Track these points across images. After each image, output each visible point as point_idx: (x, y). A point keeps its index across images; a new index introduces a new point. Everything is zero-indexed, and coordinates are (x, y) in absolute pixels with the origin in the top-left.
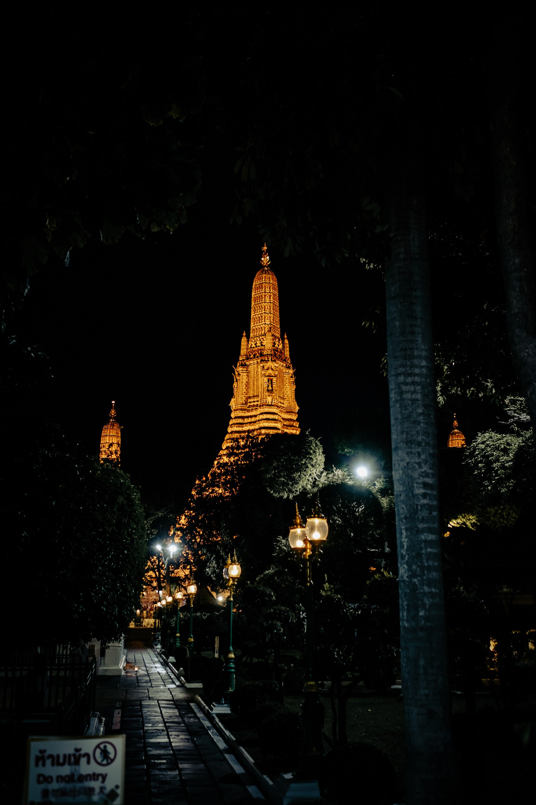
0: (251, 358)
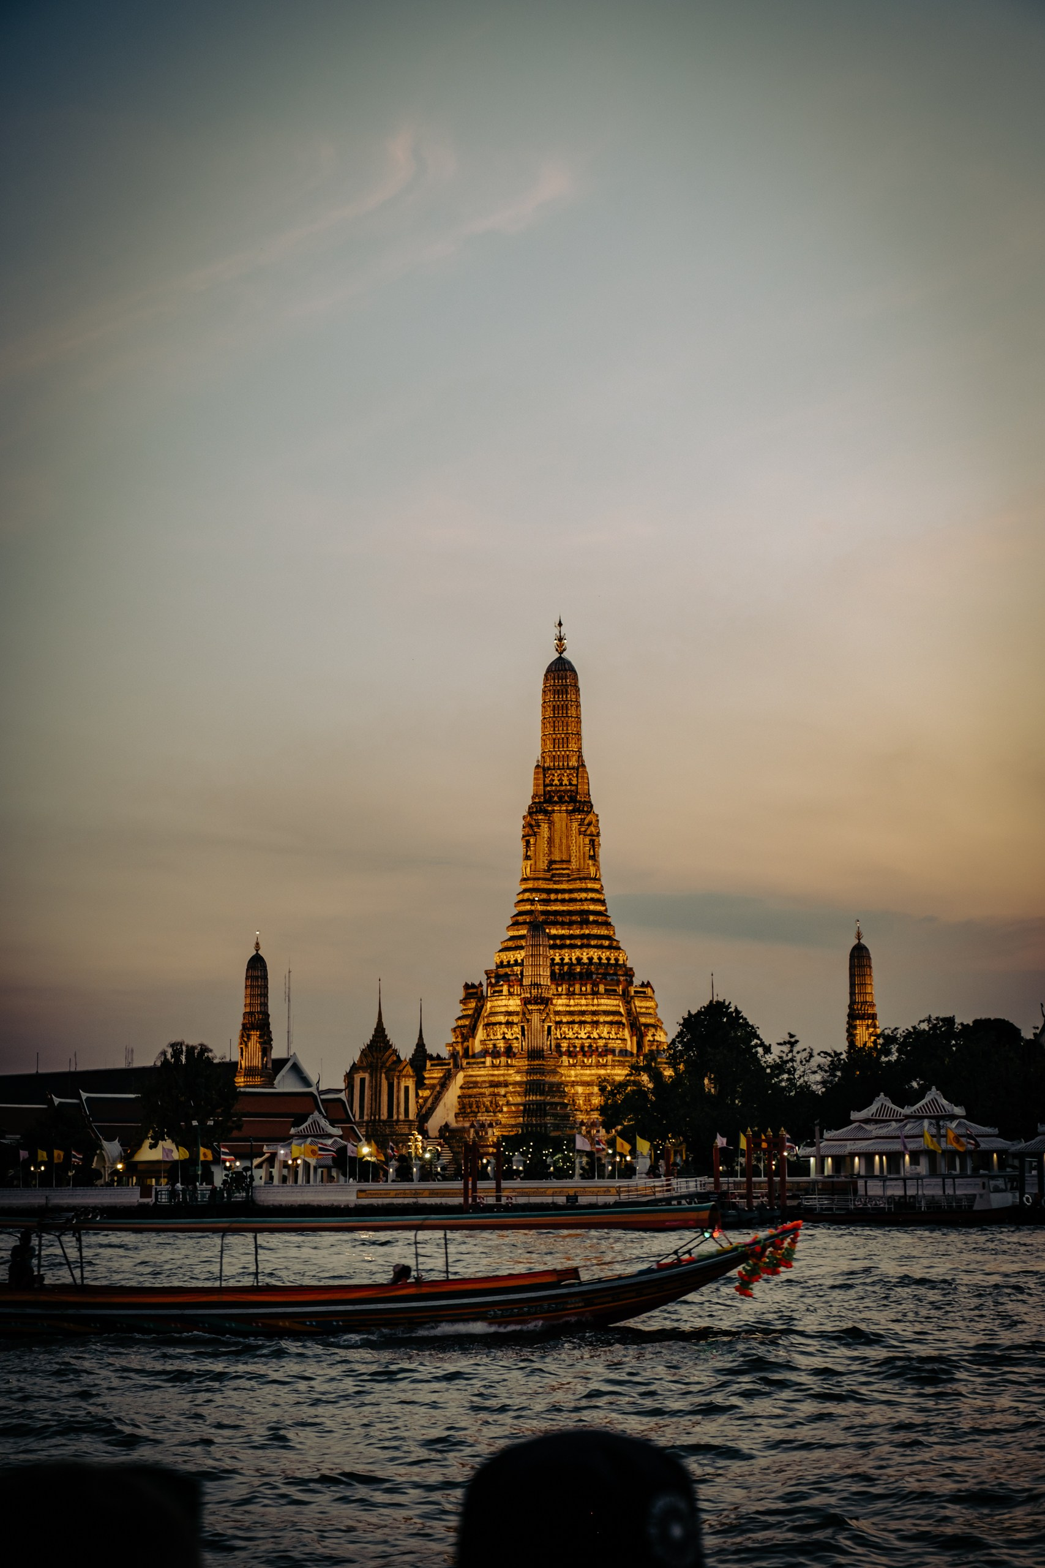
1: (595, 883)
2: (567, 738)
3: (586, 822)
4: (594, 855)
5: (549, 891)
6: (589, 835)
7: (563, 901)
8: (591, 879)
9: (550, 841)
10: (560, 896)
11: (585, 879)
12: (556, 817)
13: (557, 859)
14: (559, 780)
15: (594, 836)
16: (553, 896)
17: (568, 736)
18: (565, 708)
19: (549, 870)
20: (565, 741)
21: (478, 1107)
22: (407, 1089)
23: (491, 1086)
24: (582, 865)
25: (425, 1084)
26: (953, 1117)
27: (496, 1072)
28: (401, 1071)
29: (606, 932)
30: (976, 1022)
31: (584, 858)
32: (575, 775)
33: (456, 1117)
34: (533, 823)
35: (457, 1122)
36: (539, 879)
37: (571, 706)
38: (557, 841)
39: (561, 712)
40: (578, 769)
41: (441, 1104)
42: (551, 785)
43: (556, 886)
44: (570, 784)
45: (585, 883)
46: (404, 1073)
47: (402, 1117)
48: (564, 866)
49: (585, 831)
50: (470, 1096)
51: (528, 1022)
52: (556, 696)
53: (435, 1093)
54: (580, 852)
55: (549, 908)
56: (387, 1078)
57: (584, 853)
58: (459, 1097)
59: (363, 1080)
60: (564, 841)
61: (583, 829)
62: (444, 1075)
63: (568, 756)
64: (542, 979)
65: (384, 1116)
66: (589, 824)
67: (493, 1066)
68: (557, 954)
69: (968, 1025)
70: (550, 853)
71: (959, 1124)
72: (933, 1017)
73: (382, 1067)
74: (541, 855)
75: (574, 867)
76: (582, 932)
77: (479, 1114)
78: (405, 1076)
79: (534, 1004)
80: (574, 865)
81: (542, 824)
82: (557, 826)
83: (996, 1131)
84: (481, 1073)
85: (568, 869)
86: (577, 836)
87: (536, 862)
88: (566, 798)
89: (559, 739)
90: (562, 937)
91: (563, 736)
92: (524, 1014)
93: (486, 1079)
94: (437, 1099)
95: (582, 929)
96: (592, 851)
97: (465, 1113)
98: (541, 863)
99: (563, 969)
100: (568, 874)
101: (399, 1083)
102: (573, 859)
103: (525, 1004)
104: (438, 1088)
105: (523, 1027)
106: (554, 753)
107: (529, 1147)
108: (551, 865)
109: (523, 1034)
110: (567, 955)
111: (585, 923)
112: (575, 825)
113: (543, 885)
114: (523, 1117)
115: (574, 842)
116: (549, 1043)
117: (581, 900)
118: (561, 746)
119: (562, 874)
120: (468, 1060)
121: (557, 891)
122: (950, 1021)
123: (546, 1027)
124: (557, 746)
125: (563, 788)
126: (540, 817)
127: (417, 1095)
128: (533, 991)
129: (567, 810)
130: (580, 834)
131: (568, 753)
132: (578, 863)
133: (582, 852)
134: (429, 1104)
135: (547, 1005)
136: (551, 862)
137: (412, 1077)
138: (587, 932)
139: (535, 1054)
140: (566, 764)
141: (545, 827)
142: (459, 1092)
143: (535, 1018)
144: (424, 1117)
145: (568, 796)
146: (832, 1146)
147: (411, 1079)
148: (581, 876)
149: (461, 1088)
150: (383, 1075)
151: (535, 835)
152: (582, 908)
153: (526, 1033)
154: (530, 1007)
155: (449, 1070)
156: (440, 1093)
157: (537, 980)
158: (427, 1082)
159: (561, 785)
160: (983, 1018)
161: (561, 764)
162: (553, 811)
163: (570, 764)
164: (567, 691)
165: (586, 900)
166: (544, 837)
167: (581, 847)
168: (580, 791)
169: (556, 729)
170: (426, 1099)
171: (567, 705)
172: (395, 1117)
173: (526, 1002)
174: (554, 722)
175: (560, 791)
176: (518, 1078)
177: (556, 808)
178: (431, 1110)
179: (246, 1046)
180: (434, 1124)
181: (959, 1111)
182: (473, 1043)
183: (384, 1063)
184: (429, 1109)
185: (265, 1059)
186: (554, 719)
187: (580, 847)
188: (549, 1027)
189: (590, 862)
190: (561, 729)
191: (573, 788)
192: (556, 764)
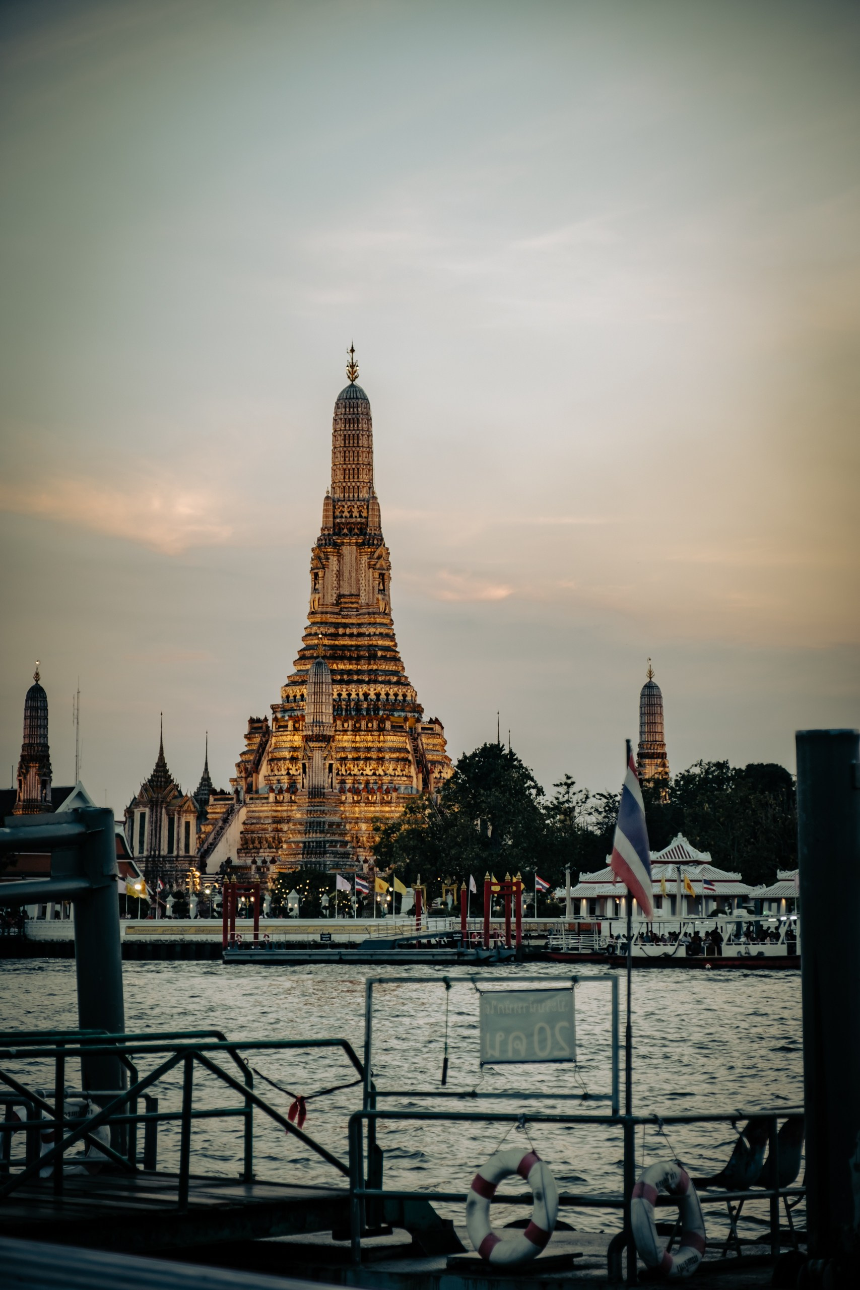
0: (344, 535)
1: (384, 618)
2: (358, 469)
3: (376, 555)
4: (384, 590)
5: (337, 625)
6: (379, 569)
7: (351, 635)
8: (379, 614)
9: (339, 574)
10: (348, 631)
11: (374, 613)
12: (345, 550)
13: (347, 593)
14: (349, 512)
15: (384, 569)
16: (341, 631)
17: (358, 466)
18: (356, 438)
19: (338, 604)
20: (356, 471)
21: (260, 843)
22: (188, 824)
23: (274, 822)
24: (371, 600)
25: (208, 819)
26: (698, 863)
27: (279, 808)
28: (181, 807)
29: (394, 667)
30: (750, 767)
31: (373, 593)
32: (365, 507)
33: (238, 853)
34: (322, 555)
35: (239, 857)
36: (327, 613)
37: (363, 435)
38: (346, 574)
39: (351, 442)
40: (368, 501)
41: (223, 839)
42: (342, 517)
43: (344, 621)
44: (361, 516)
45: (374, 618)
46: (185, 808)
47: (182, 853)
48: (353, 600)
49: (375, 565)
50: (253, 832)
51: (309, 759)
52: (347, 426)
53: (217, 828)
54: (369, 586)
55: (337, 643)
56: (168, 814)
57: (373, 587)
58: (242, 833)
59: (143, 816)
60: (354, 575)
61: (372, 563)
62: (228, 811)
63: (358, 487)
64: (324, 717)
65: (164, 851)
66: (379, 557)
67: (277, 802)
68: (344, 690)
69: (740, 769)
70: (339, 587)
71: (704, 869)
72: (705, 761)
73: (162, 802)
74: (330, 588)
75: (363, 601)
76: (370, 667)
77: (262, 850)
78: (186, 812)
79: (316, 741)
80: (363, 600)
81: (331, 557)
82: (347, 558)
83: (738, 876)
84: (265, 809)
85: (357, 603)
86: (367, 569)
87: (324, 596)
88: (356, 531)
89: (349, 470)
90: (349, 672)
91: (354, 466)
92: (305, 749)
93: (269, 814)
94: (219, 834)
95: (369, 664)
96: (381, 585)
97: (247, 848)
98: (329, 597)
99: (350, 705)
100: (357, 608)
101: (179, 818)
102: (363, 594)
103: (306, 741)
104: (220, 824)
105: (304, 765)
106: (344, 484)
107: (305, 885)
108: (339, 599)
109: (304, 772)
110: (354, 690)
111: (373, 657)
112: (365, 559)
113: (332, 619)
114: (303, 854)
115: (363, 575)
116: (330, 780)
117: (369, 635)
118: (351, 477)
119: (351, 608)
120: (251, 796)
121: (345, 626)
122: (721, 766)
123: (327, 765)
124: (347, 477)
125: (354, 520)
126: (329, 550)
127: (199, 831)
128: (315, 728)
129: (356, 543)
130: (369, 568)
131: (358, 484)
132: (367, 598)
133: (371, 586)
134: (210, 840)
135: (329, 742)
136: (340, 596)
137: (194, 812)
138: (375, 667)
139: (316, 793)
140: (356, 495)
141: (333, 560)
142: (242, 828)
143: (317, 756)
144: (205, 853)
145: (358, 529)
146: (588, 888)
147: (192, 815)
148: (371, 610)
149: (244, 823)
150: (164, 810)
151: (324, 568)
152: (371, 643)
153: (307, 770)
154: (311, 744)
155: (233, 805)
156: (222, 828)
157: (319, 718)
158: (209, 816)
159: (351, 517)
160: (756, 763)
161: (351, 495)
162: (343, 544)
163: (361, 496)
164: (358, 420)
165: (375, 634)
166: (333, 571)
167: (371, 581)
168: (370, 524)
169: (347, 459)
170: (208, 834)
171: (358, 435)
172: (175, 853)
173: (307, 739)
174: (345, 452)
175: (349, 523)
176: (298, 816)
177: (345, 541)
178: (213, 846)
179: (25, 778)
180: (214, 861)
181: (706, 857)
182: (257, 778)
183: (165, 798)
184: (211, 844)
185: (44, 792)
186: (345, 449)
187: (369, 581)
188: (331, 765)
189: (380, 597)
190: (351, 459)
191: (363, 520)
192: (347, 495)
